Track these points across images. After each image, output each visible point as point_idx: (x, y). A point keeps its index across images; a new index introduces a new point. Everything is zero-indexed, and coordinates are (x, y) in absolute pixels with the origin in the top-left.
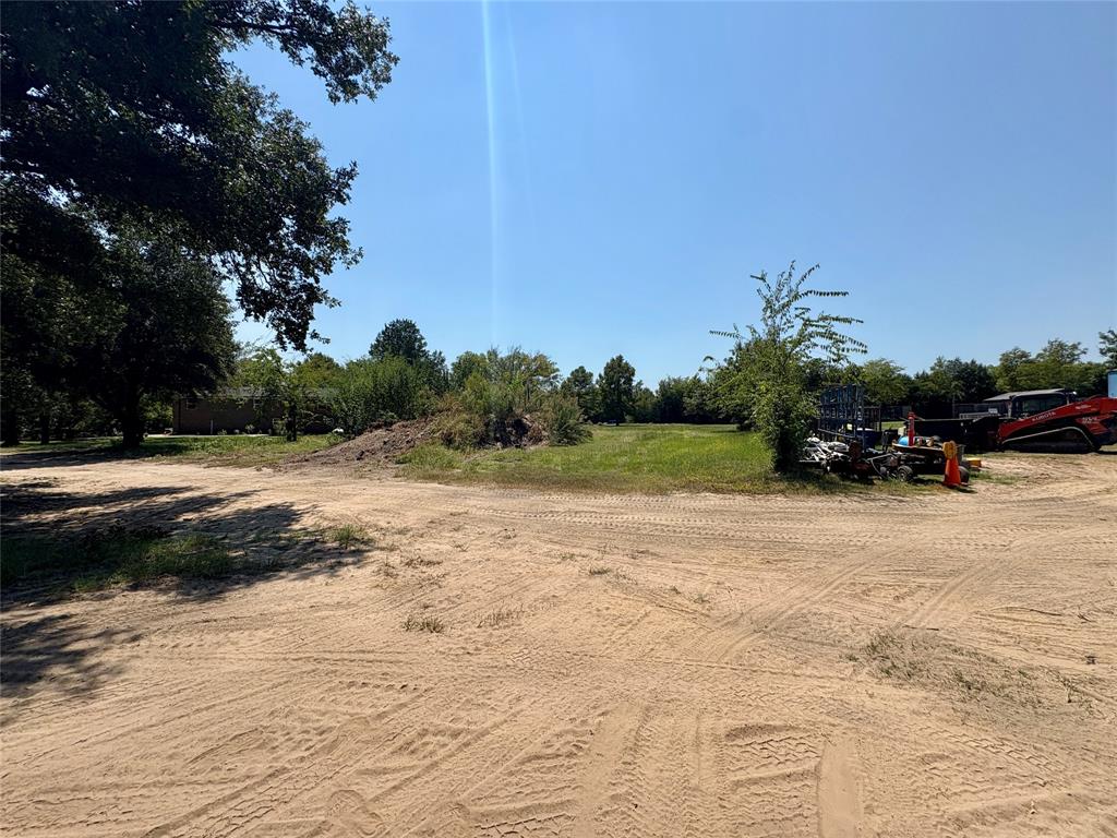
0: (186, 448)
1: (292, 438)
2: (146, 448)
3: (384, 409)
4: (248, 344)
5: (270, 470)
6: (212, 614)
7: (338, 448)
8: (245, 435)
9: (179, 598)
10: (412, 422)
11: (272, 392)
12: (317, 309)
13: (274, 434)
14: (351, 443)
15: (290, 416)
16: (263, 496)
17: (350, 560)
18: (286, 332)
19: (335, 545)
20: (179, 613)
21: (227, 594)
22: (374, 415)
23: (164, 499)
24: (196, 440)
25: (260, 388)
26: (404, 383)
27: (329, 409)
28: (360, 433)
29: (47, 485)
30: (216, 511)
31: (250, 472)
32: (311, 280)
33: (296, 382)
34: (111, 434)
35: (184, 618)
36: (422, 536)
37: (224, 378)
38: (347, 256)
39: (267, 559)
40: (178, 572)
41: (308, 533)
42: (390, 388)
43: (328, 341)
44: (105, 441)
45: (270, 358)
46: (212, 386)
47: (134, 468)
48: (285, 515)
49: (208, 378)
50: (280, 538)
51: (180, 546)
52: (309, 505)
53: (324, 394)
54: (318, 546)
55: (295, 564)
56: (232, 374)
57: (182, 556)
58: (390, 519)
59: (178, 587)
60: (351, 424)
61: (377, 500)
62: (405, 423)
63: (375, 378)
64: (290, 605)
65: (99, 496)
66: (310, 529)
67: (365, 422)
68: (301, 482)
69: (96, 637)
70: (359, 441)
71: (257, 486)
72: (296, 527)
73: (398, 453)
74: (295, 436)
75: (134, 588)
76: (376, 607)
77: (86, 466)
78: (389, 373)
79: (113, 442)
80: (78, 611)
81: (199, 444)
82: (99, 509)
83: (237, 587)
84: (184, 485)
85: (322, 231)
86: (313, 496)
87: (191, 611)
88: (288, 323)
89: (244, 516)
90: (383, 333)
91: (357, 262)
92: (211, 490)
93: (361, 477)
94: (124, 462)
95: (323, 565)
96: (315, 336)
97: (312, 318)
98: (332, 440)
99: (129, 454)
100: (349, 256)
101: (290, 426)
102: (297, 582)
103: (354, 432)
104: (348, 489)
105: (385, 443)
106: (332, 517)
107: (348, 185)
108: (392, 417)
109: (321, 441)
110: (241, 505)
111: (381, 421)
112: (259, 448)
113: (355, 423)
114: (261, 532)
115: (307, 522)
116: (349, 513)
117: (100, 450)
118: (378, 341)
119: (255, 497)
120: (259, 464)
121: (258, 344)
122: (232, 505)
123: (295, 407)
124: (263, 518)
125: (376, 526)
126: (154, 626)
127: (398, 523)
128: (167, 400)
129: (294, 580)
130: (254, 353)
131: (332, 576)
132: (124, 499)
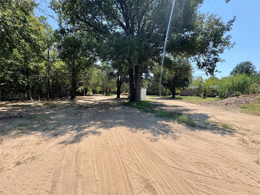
0: (182, 99)
1: (205, 98)
2: (176, 98)
3: (236, 91)
4: (195, 76)
5: (200, 105)
6: (193, 134)
7: (218, 102)
8: (194, 97)
9: (186, 128)
10: (248, 95)
11: (200, 87)
12: (217, 64)
13: (200, 97)
14: (223, 100)
15: (204, 92)
16: (200, 111)
17: (228, 133)
18: (208, 72)
19: (222, 127)
20: (187, 131)
21: (196, 131)
22: (232, 93)
23: (180, 108)
24: (184, 97)
25: (197, 86)
26: (245, 83)
27: (216, 91)
28: (226, 98)
29: (164, 103)
30: (190, 112)
31: (195, 105)
32: (216, 56)
33: (206, 84)
34: (170, 95)
35: (188, 132)
36: (257, 134)
37: (190, 84)
38: (229, 46)
39: (203, 126)
40: (185, 123)
41: (212, 122)
42: (239, 84)
43: (220, 72)
44: (170, 96)
45: (200, 79)
46: (187, 86)
47: (175, 101)
48: (206, 117)
49: (187, 84)
50: (205, 122)
51: (185, 118)
52: (212, 115)
53: (215, 87)
54: (216, 126)
55: (211, 129)
56: (191, 83)
57: (185, 120)
58: (241, 125)
59: (186, 126)
60: (223, 95)
61: (235, 118)
62: (245, 95)
63: (233, 81)
64: (211, 139)
65: (170, 106)
66: (213, 121)
67: (228, 94)
68: (209, 109)
69: (175, 130)
70: (226, 100)
71: (198, 108)
72: (209, 120)
73: (241, 105)
74: (205, 97)
75: (179, 123)
76: (241, 150)
77: (168, 100)
78: (239, 79)
79: (171, 97)
80: (171, 124)
81: (184, 98)
82: (171, 108)
83: (197, 130)
84: (183, 106)
85: (221, 42)
86: (213, 113)
87: (189, 131)
88: (209, 69)
89: (196, 114)
90: (236, 67)
91: (232, 47)
92: (188, 108)
93: (227, 110)
94: (173, 100)
95: (219, 132)
96: (217, 71)
97: (216, 67)
98: (216, 99)
99: (173, 99)
100: (230, 46)
101: (204, 95)
102: (212, 134)
103: (224, 98)
104: (224, 113)
105: (236, 101)
106: (220, 120)
107: (232, 25)
108: (239, 93)
109: (213, 99)
110: (194, 112)
111: (234, 94)
112: (197, 100)
113: (225, 95)
114: (200, 119)
115: (212, 119)
116: (225, 120)
117: (169, 98)
118: (233, 70)
119: (198, 111)
120: (198, 103)
121: (197, 76)
122: (193, 112)
123: (206, 90)
124: (200, 116)
125: (235, 126)
126: (183, 132)
127: (245, 127)
128: (179, 89)
129: (211, 133)
130: (197, 78)
131: (222, 135)
132: (174, 107)
